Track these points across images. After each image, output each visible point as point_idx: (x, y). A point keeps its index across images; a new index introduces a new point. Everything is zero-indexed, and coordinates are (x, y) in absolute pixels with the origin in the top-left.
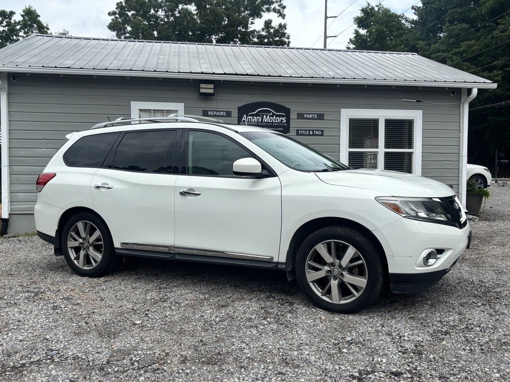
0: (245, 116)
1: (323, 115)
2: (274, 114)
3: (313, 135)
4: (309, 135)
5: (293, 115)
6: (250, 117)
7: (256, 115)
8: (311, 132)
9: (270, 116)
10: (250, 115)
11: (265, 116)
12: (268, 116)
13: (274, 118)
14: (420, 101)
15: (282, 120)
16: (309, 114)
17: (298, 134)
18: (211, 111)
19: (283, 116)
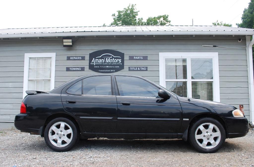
0: (94, 59)
1: (147, 57)
2: (113, 57)
3: (140, 70)
4: (138, 70)
5: (126, 58)
6: (97, 60)
7: (101, 58)
8: (139, 68)
9: (111, 59)
10: (97, 59)
11: (107, 59)
12: (109, 59)
13: (113, 59)
14: (216, 46)
15: (118, 61)
16: (137, 57)
17: (130, 70)
18: (72, 57)
19: (119, 58)
